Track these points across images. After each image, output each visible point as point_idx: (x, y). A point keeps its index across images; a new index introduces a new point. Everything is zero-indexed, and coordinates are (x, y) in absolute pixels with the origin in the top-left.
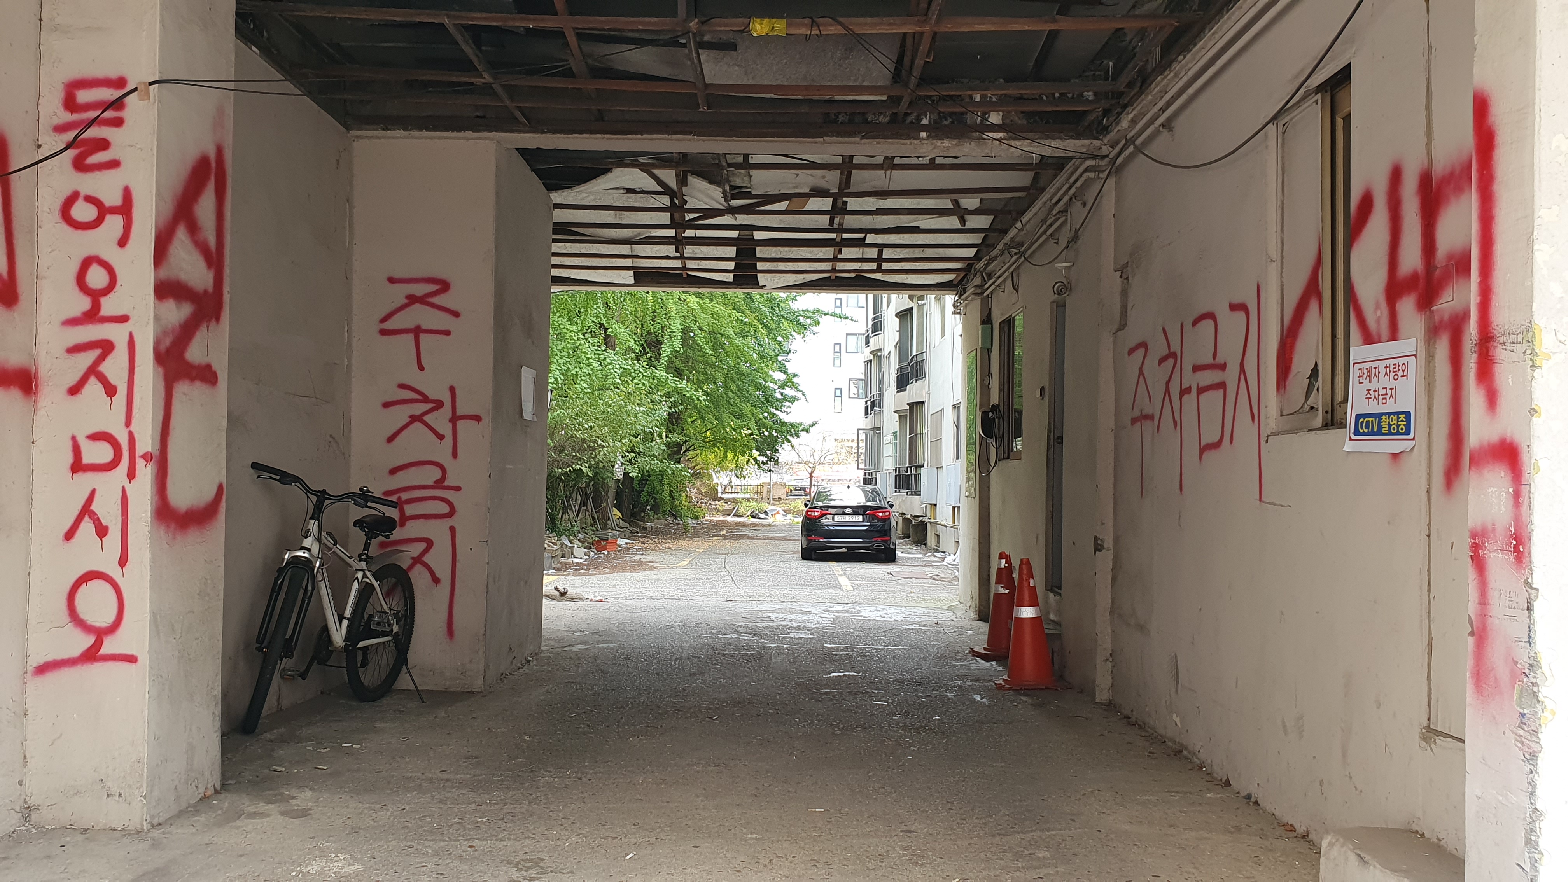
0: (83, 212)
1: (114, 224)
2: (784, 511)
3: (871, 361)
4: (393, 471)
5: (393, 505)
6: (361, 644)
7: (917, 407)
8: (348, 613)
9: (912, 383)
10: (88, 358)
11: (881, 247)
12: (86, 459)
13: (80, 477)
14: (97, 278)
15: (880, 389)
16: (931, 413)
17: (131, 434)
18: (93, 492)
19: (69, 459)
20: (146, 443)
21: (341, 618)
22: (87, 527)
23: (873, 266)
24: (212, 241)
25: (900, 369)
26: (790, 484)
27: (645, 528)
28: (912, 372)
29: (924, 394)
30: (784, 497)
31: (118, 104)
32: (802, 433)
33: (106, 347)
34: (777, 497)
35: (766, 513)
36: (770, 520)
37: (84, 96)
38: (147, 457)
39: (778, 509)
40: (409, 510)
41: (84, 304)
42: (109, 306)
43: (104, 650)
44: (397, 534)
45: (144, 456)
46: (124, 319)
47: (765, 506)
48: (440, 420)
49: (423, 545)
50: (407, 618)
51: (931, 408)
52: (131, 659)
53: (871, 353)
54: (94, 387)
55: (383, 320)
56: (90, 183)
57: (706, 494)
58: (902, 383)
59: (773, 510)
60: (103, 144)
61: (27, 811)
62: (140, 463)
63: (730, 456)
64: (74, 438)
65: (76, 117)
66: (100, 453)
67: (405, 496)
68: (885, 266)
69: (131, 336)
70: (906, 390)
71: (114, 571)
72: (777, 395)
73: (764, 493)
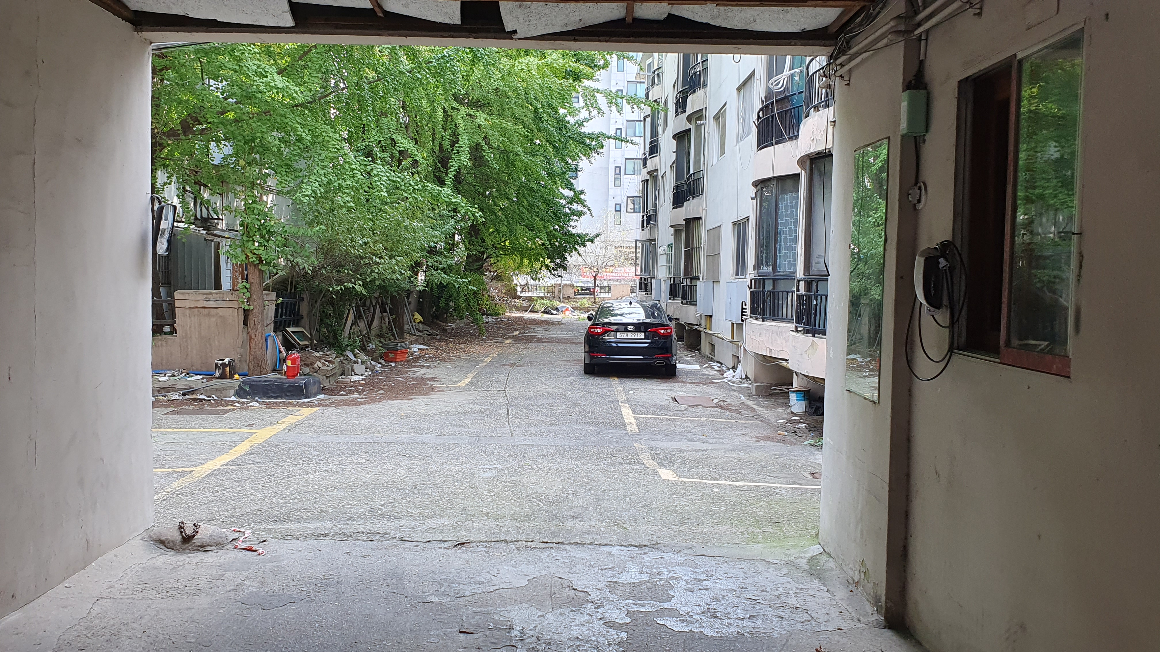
2: (572, 308)
3: (647, 180)
7: (693, 223)
9: (689, 200)
15: (655, 205)
16: (707, 229)
25: (677, 187)
26: (578, 285)
27: (445, 330)
28: (688, 191)
29: (701, 211)
30: (572, 296)
32: (587, 243)
34: (566, 296)
39: (567, 306)
51: (707, 224)
53: (648, 173)
57: (506, 294)
58: (679, 200)
59: (563, 307)
63: (526, 262)
70: (683, 206)
72: (568, 211)
73: (556, 293)
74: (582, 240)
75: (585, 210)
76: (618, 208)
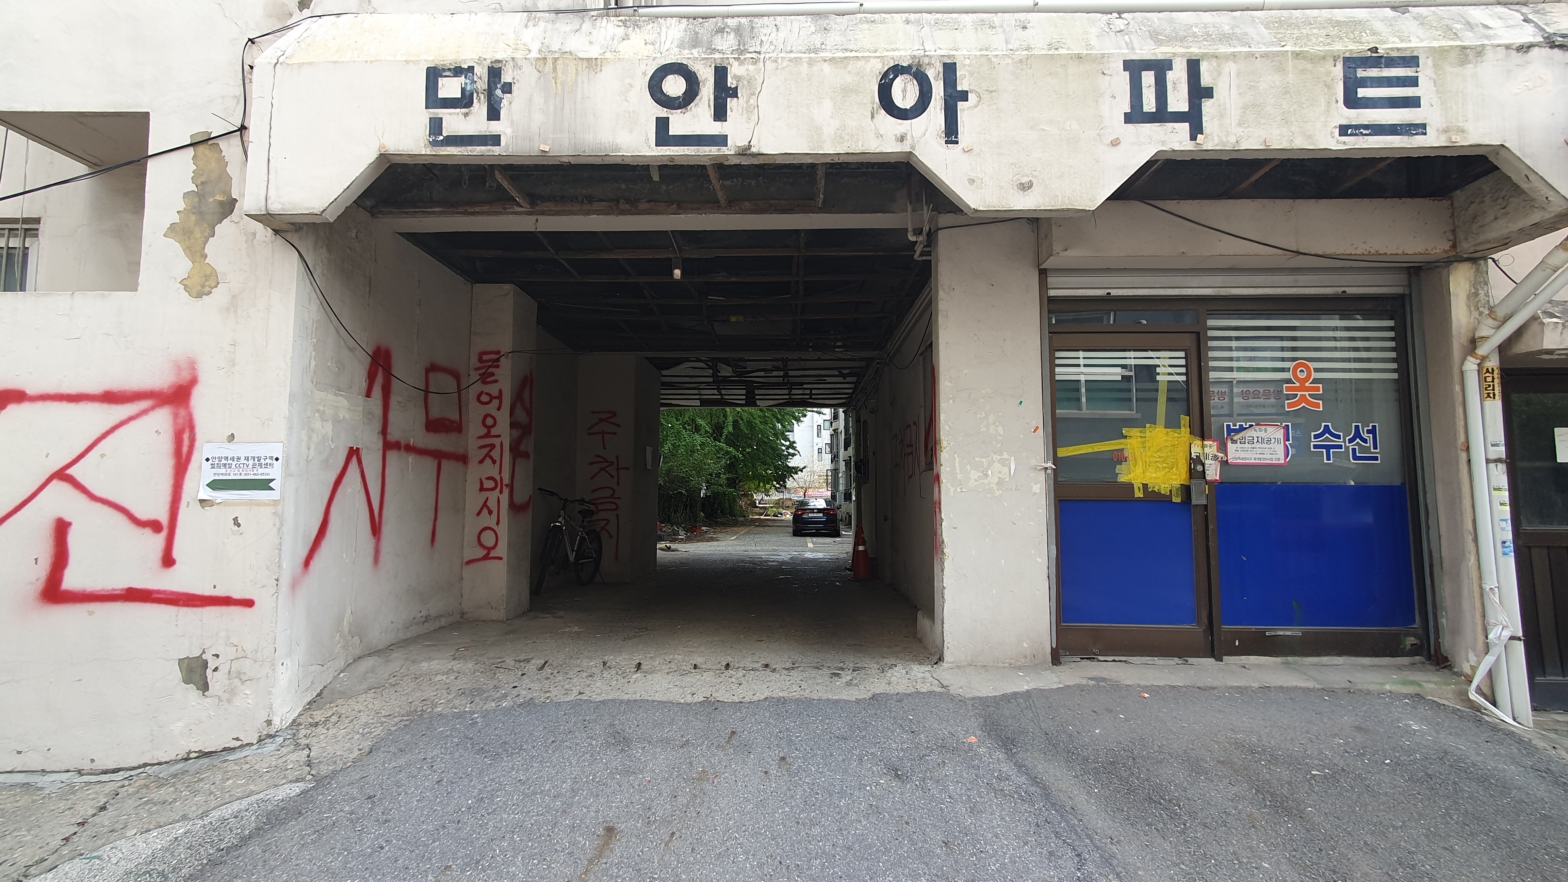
0: (485, 398)
1: (496, 402)
2: (788, 512)
3: (832, 435)
4: (593, 491)
5: (593, 504)
6: (580, 562)
8: (575, 549)
10: (486, 450)
11: (811, 389)
12: (485, 487)
13: (482, 493)
14: (489, 421)
15: (837, 449)
17: (501, 477)
18: (487, 498)
19: (479, 486)
20: (506, 481)
21: (573, 551)
22: (485, 511)
23: (808, 397)
24: (529, 406)
26: (793, 498)
27: (717, 522)
30: (786, 505)
31: (498, 360)
32: (799, 472)
33: (493, 446)
35: (781, 514)
36: (783, 518)
37: (485, 357)
38: (507, 485)
40: (600, 507)
41: (485, 431)
42: (494, 432)
43: (491, 555)
44: (595, 517)
45: (505, 485)
46: (499, 436)
47: (781, 510)
48: (612, 470)
49: (605, 522)
50: (599, 552)
52: (501, 558)
54: (488, 461)
55: (590, 429)
56: (487, 388)
57: (750, 505)
59: (785, 512)
60: (493, 374)
61: (463, 614)
62: (504, 487)
63: (762, 485)
64: (481, 479)
65: (483, 365)
66: (489, 484)
67: (598, 501)
68: (813, 397)
69: (501, 442)
71: (495, 527)
72: (785, 453)
73: (779, 504)
74: (796, 470)
75: (796, 452)
76: (820, 451)
